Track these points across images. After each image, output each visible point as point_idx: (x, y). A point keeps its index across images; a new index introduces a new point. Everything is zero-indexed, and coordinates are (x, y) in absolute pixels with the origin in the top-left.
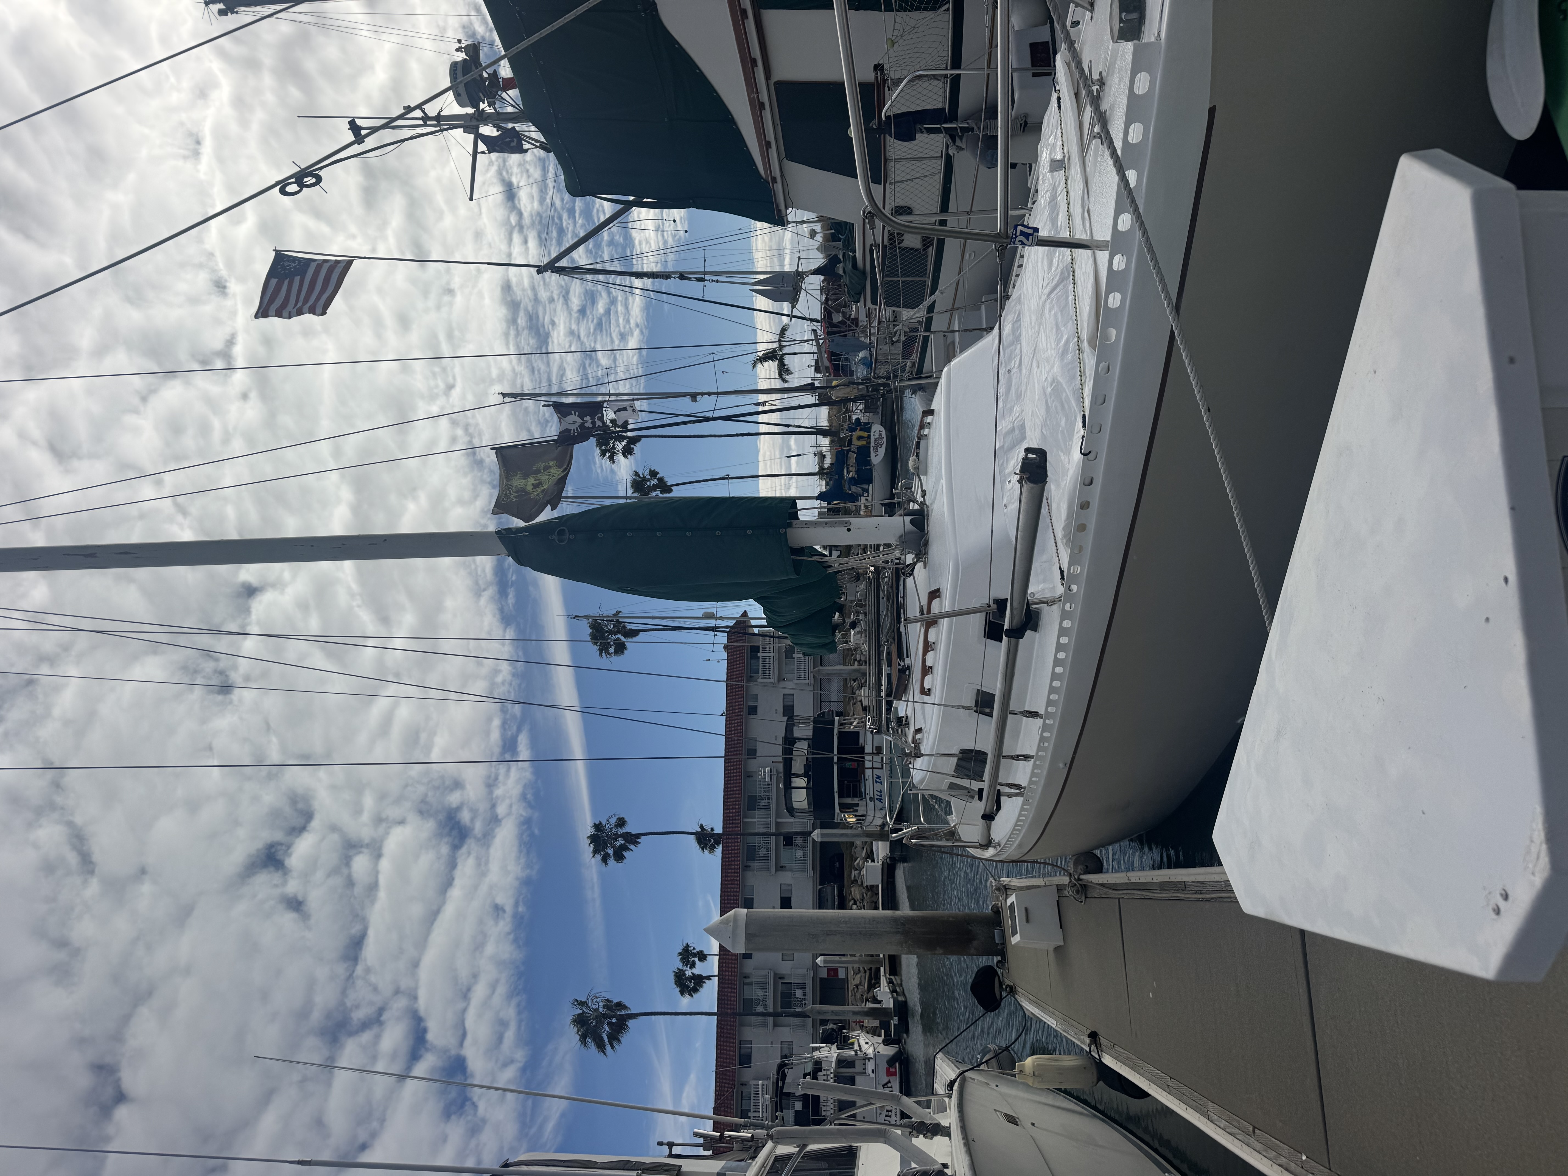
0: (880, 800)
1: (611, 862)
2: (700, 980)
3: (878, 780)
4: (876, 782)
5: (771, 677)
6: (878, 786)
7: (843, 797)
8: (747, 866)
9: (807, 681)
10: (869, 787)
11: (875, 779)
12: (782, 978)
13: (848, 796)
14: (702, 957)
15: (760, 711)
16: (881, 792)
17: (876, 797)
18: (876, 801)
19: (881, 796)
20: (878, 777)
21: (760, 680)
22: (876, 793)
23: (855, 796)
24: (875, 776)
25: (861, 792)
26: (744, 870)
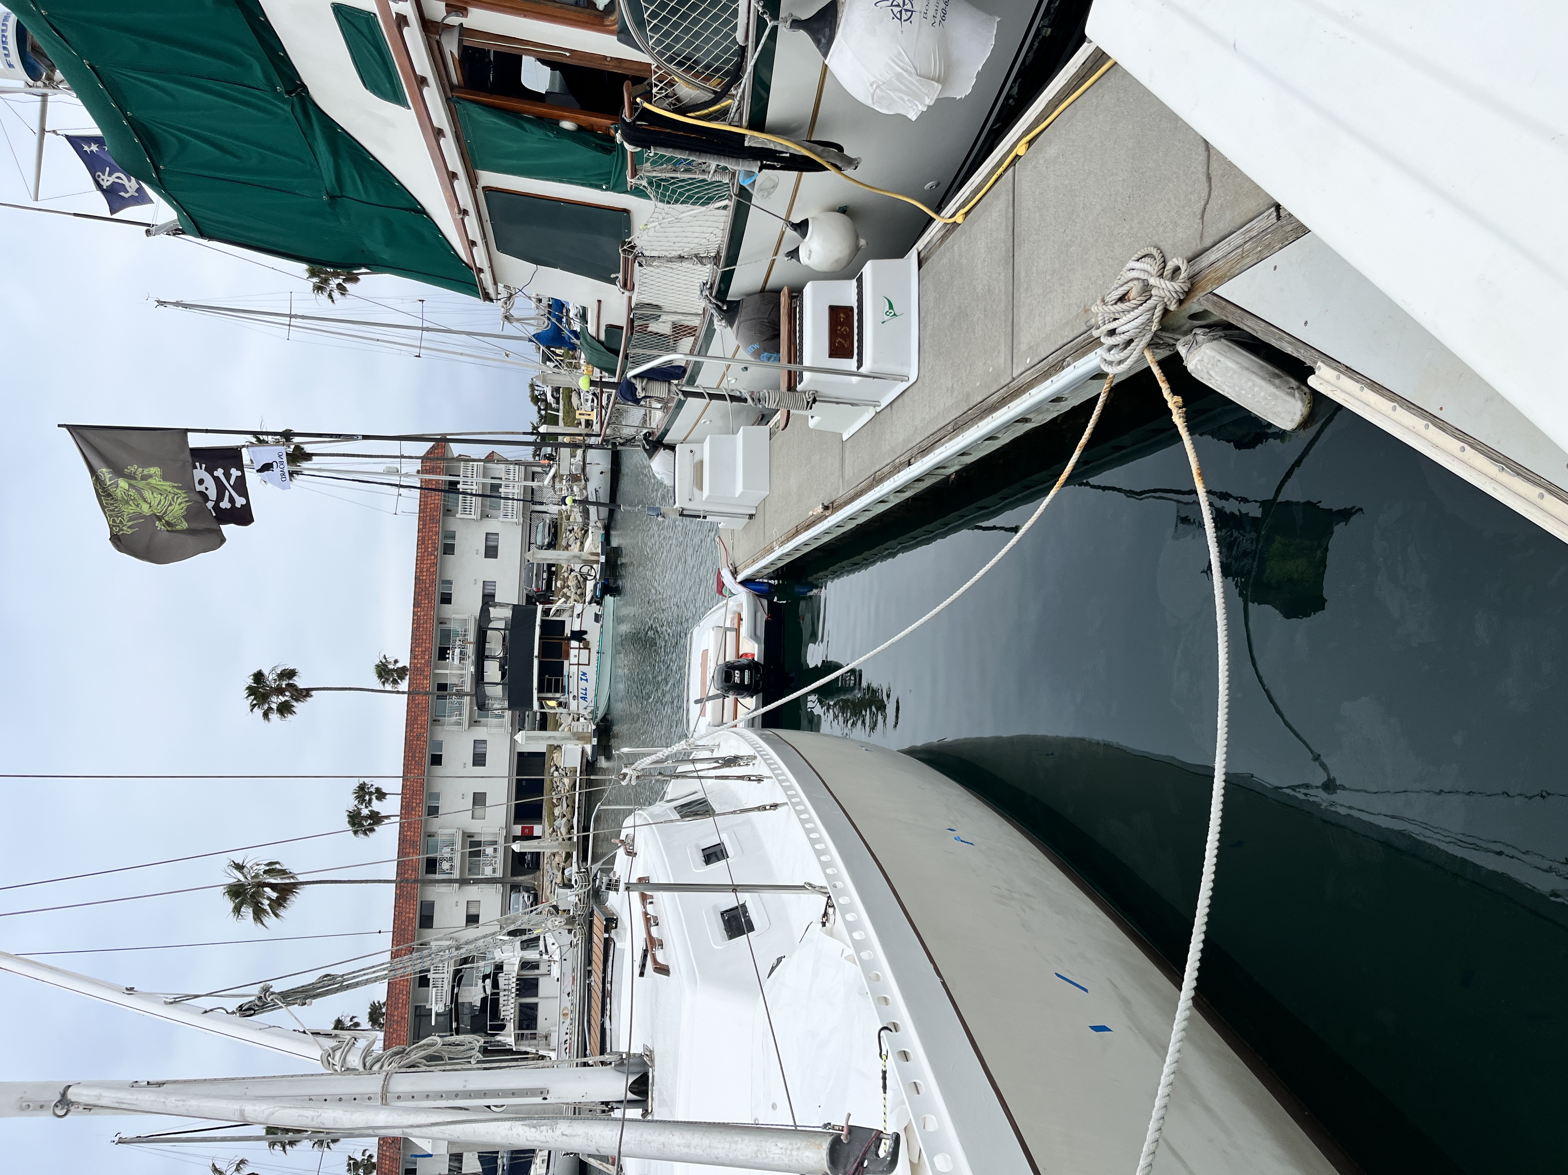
0: (584, 699)
1: (274, 717)
2: (376, 818)
3: (583, 677)
4: (582, 679)
5: (473, 513)
6: (583, 684)
7: (543, 692)
8: (435, 721)
9: (516, 520)
10: (573, 685)
11: (580, 676)
12: (471, 836)
13: (549, 691)
14: (381, 795)
15: (457, 550)
16: (586, 690)
17: (581, 695)
18: (580, 699)
19: (586, 694)
20: (584, 674)
21: (458, 516)
22: (580, 691)
23: (557, 691)
24: (580, 673)
25: (563, 687)
26: (432, 725)
